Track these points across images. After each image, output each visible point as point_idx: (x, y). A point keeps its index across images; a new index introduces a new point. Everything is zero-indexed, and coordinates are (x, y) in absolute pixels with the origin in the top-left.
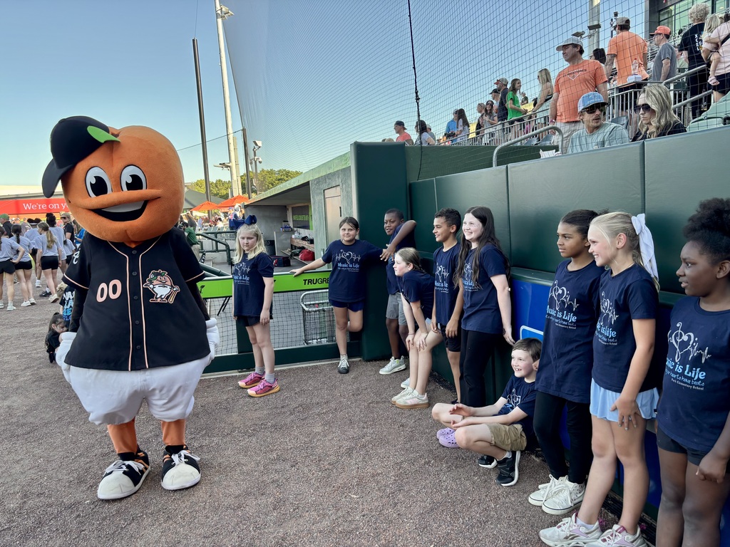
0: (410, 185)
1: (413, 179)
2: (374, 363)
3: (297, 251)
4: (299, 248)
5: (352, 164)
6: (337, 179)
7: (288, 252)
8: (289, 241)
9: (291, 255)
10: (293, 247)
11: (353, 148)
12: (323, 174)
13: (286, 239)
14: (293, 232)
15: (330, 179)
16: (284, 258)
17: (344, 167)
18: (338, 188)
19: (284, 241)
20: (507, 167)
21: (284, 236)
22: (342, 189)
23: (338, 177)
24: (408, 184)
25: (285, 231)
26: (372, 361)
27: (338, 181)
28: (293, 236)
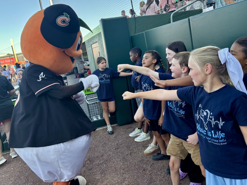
0: (131, 37)
1: (132, 34)
2: (124, 126)
3: (86, 71)
4: (87, 69)
5: (101, 31)
6: (96, 39)
7: (83, 71)
8: (83, 67)
9: (84, 73)
10: (85, 69)
11: (101, 22)
12: (90, 37)
13: (82, 66)
14: (84, 63)
15: (93, 39)
16: (81, 74)
17: (98, 33)
18: (97, 43)
19: (81, 67)
20: (189, 19)
21: (81, 65)
22: (99, 43)
23: (96, 38)
24: (130, 37)
25: (81, 63)
26: (123, 125)
27: (97, 40)
28: (84, 65)
